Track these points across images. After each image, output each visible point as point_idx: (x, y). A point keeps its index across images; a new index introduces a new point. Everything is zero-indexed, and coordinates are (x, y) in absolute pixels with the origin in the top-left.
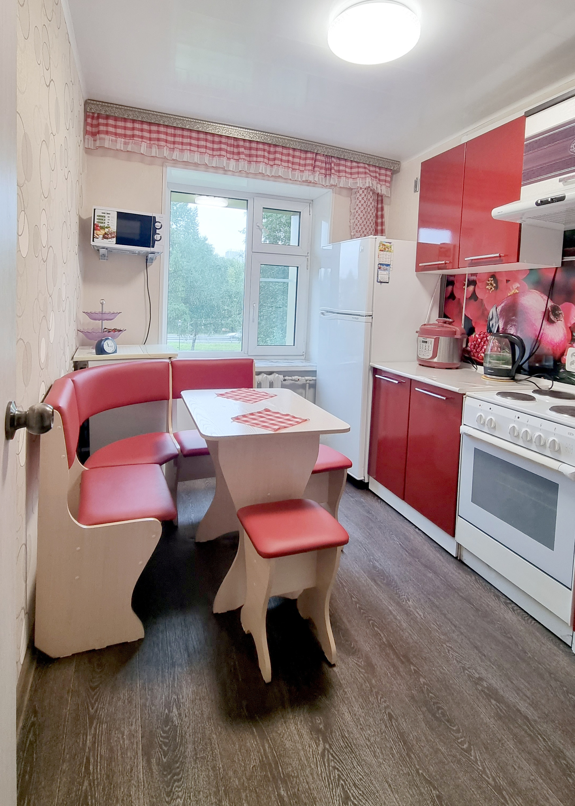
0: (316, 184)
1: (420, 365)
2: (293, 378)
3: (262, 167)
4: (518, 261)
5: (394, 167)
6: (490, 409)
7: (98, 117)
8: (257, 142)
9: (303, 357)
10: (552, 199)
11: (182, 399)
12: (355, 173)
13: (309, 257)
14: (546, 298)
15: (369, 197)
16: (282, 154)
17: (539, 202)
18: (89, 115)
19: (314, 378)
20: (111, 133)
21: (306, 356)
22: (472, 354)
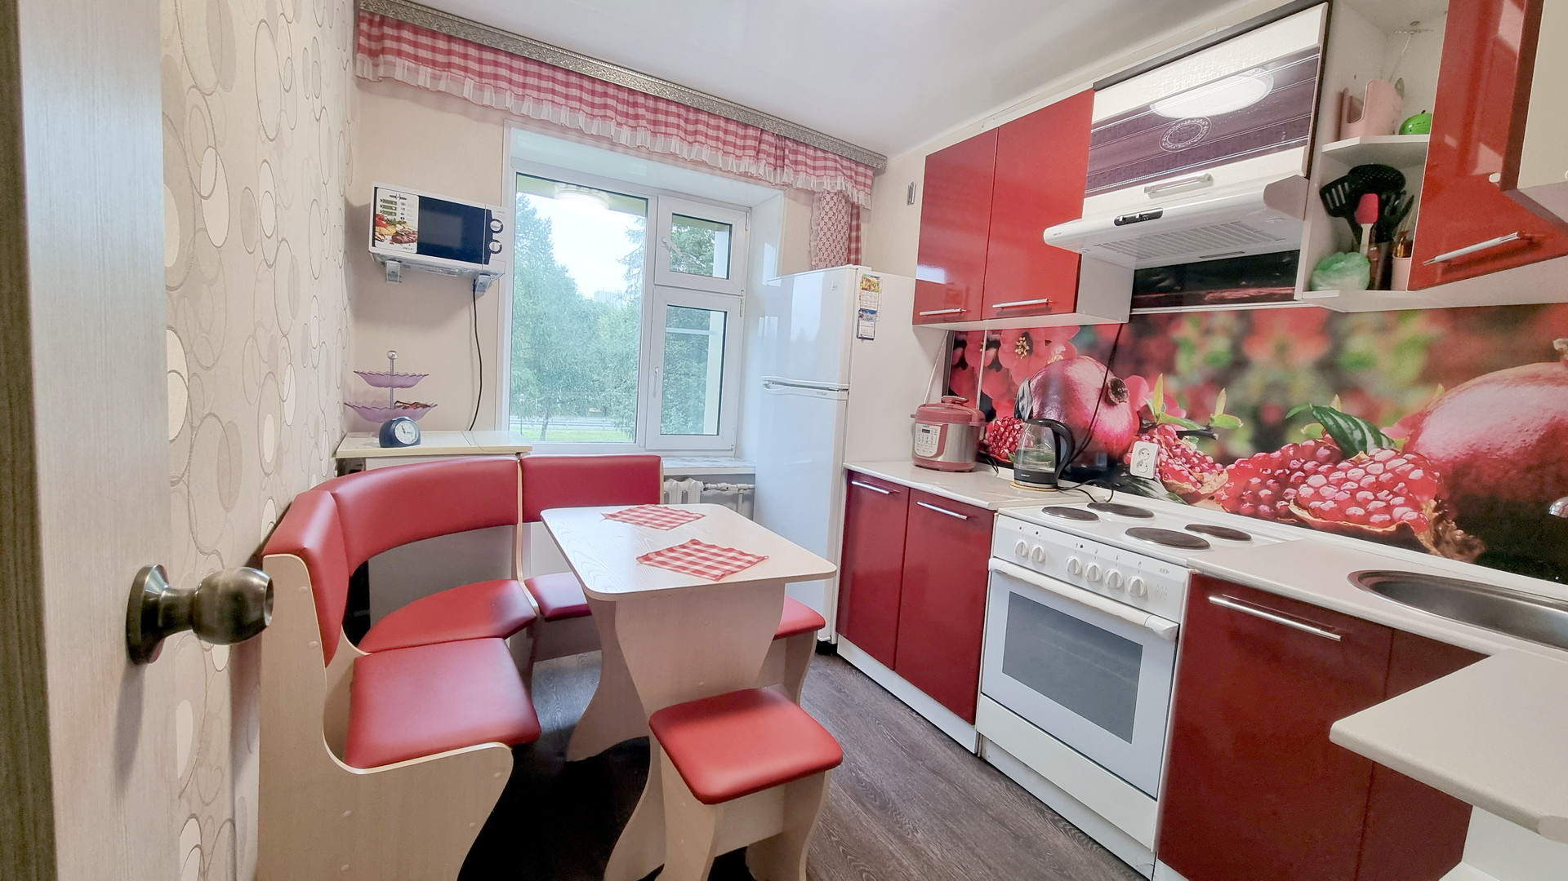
0: (760, 179)
1: (917, 466)
2: (719, 485)
3: (675, 145)
4: (1075, 311)
5: (878, 164)
6: (1037, 533)
7: (383, 21)
8: (668, 100)
9: (731, 453)
10: (1141, 216)
11: (541, 522)
12: (820, 168)
13: (744, 298)
14: (1104, 369)
15: (840, 207)
16: (708, 125)
17: (1121, 220)
18: (364, 17)
19: (751, 486)
20: (408, 56)
21: (736, 452)
22: (991, 450)
